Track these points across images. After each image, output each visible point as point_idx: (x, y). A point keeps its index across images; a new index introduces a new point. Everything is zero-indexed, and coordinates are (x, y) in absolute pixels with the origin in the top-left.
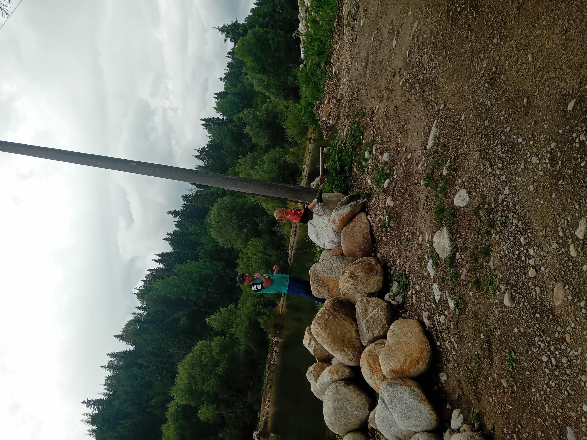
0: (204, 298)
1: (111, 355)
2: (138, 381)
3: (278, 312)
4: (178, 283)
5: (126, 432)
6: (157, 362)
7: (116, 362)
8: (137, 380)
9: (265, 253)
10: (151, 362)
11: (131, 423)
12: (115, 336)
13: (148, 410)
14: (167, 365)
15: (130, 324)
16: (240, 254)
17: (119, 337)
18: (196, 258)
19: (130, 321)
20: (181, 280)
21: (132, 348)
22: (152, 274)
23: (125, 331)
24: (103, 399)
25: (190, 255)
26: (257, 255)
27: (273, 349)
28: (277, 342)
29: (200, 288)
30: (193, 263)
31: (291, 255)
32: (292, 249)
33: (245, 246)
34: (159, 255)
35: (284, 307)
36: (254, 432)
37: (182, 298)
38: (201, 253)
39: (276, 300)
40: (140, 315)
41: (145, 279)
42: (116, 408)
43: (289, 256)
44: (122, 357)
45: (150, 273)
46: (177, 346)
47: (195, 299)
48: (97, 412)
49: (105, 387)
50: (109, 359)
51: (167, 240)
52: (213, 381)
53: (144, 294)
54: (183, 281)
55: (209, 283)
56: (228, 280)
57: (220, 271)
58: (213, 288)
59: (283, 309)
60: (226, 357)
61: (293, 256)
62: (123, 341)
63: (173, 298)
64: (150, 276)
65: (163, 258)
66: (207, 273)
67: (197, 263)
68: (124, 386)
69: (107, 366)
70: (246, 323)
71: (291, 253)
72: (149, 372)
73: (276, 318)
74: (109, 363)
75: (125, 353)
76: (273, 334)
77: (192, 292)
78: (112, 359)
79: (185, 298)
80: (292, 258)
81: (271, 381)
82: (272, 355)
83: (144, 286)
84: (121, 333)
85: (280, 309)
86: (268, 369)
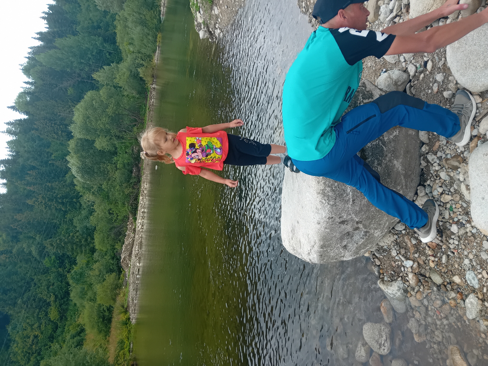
0: (87, 70)
1: (8, 124)
2: (37, 143)
3: (154, 64)
4: (60, 56)
5: (34, 180)
6: (52, 124)
7: (14, 129)
8: (35, 142)
9: (140, 14)
10: (46, 124)
11: (37, 173)
12: (9, 107)
13: (50, 162)
14: (61, 126)
15: (21, 96)
16: (117, 17)
17: (13, 108)
18: (74, 34)
19: (20, 93)
20: (62, 54)
21: (26, 117)
22: (33, 51)
23: (18, 102)
24: (8, 159)
25: (68, 31)
26: (133, 15)
27: (151, 93)
28: (154, 88)
29: (82, 61)
30: (72, 37)
31: (163, 11)
32: (164, 5)
33: (122, 8)
34: (38, 34)
35: (158, 59)
36: (141, 153)
37: (67, 70)
38: (78, 28)
39: (152, 54)
40: (29, 89)
41: (27, 56)
42: (21, 164)
43: (162, 13)
44: (18, 124)
45: (31, 50)
46: (68, 111)
47: (78, 71)
48: (4, 168)
49: (8, 149)
50: (7, 126)
51: (44, 18)
52: (105, 120)
53: (29, 70)
54: (65, 54)
55: (90, 56)
56: (107, 54)
57: (98, 45)
58: (93, 61)
59: (158, 61)
60: (114, 101)
61: (164, 13)
62: (16, 111)
63: (58, 69)
64: (31, 53)
65: (42, 36)
66: (86, 47)
67: (76, 37)
68: (24, 147)
69: (6, 131)
70: (128, 73)
71: (163, 9)
72: (45, 132)
73: (153, 69)
74: (7, 129)
75: (20, 120)
76: (151, 82)
77: (75, 64)
78: (10, 127)
79: (68, 70)
80: (164, 14)
81: (152, 117)
82: (151, 99)
83: (28, 63)
84: (14, 105)
85: (156, 61)
86: (149, 109)
